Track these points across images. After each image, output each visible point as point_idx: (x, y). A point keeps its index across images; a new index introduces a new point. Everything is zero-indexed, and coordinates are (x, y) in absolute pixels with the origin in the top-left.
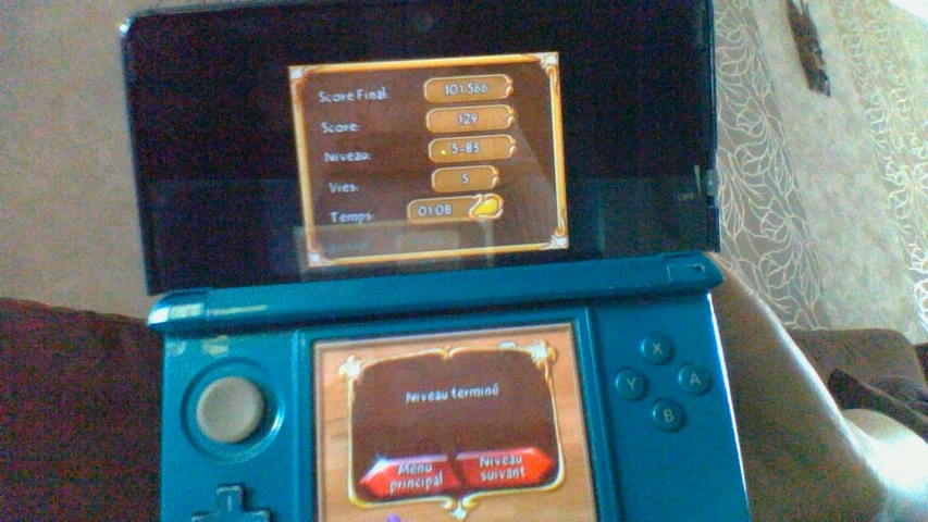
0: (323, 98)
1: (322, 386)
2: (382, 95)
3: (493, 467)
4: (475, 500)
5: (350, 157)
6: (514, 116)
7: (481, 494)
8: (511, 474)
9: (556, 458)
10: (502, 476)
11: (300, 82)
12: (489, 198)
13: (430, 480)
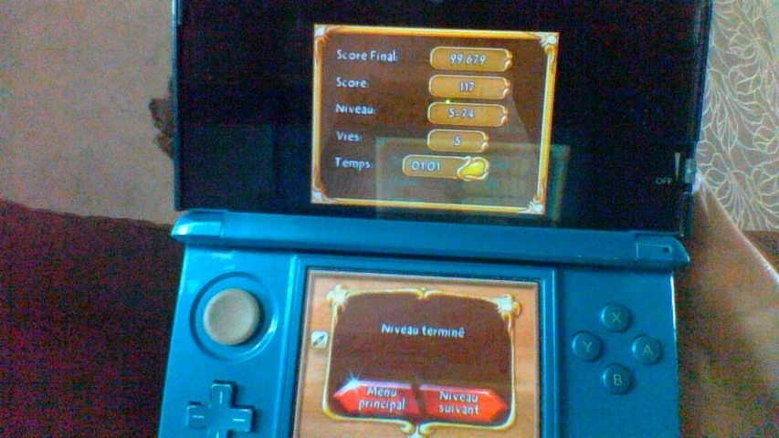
0: (340, 55)
1: (311, 307)
2: (392, 57)
3: (451, 402)
4: (431, 428)
5: (357, 110)
6: (510, 88)
7: (437, 424)
8: (467, 411)
9: (508, 403)
10: (458, 411)
11: (322, 38)
12: (477, 161)
13: (394, 404)
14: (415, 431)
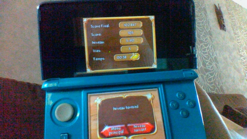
0: (92, 26)
1: (90, 105)
2: (108, 26)
3: (138, 128)
4: (132, 137)
5: (99, 43)
6: (143, 32)
7: (134, 136)
8: (142, 130)
9: (154, 125)
10: (140, 131)
11: (86, 22)
12: (136, 54)
13: (120, 132)
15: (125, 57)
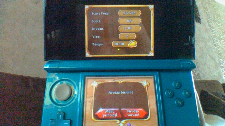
0: (93, 14)
2: (107, 14)
3: (131, 113)
4: (125, 121)
5: (98, 29)
6: (141, 20)
8: (136, 115)
10: (133, 116)
11: (87, 9)
12: (134, 42)
13: (114, 115)
14: (121, 123)
15: (123, 44)
